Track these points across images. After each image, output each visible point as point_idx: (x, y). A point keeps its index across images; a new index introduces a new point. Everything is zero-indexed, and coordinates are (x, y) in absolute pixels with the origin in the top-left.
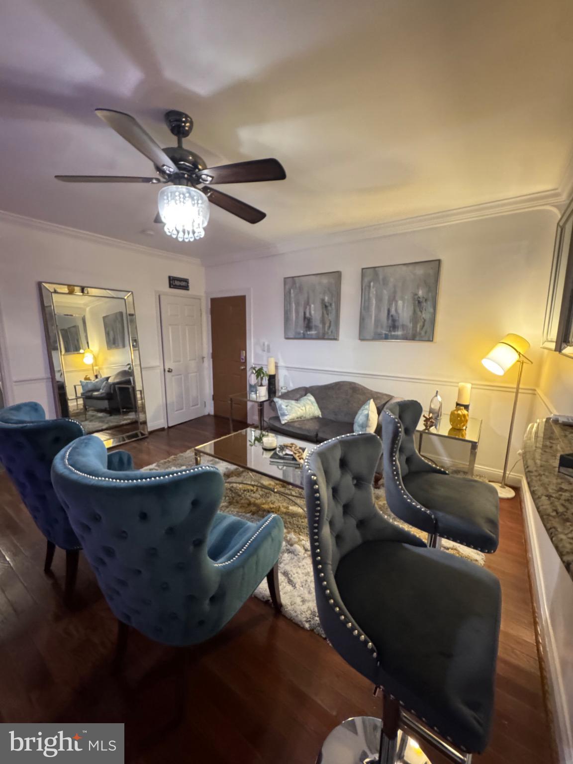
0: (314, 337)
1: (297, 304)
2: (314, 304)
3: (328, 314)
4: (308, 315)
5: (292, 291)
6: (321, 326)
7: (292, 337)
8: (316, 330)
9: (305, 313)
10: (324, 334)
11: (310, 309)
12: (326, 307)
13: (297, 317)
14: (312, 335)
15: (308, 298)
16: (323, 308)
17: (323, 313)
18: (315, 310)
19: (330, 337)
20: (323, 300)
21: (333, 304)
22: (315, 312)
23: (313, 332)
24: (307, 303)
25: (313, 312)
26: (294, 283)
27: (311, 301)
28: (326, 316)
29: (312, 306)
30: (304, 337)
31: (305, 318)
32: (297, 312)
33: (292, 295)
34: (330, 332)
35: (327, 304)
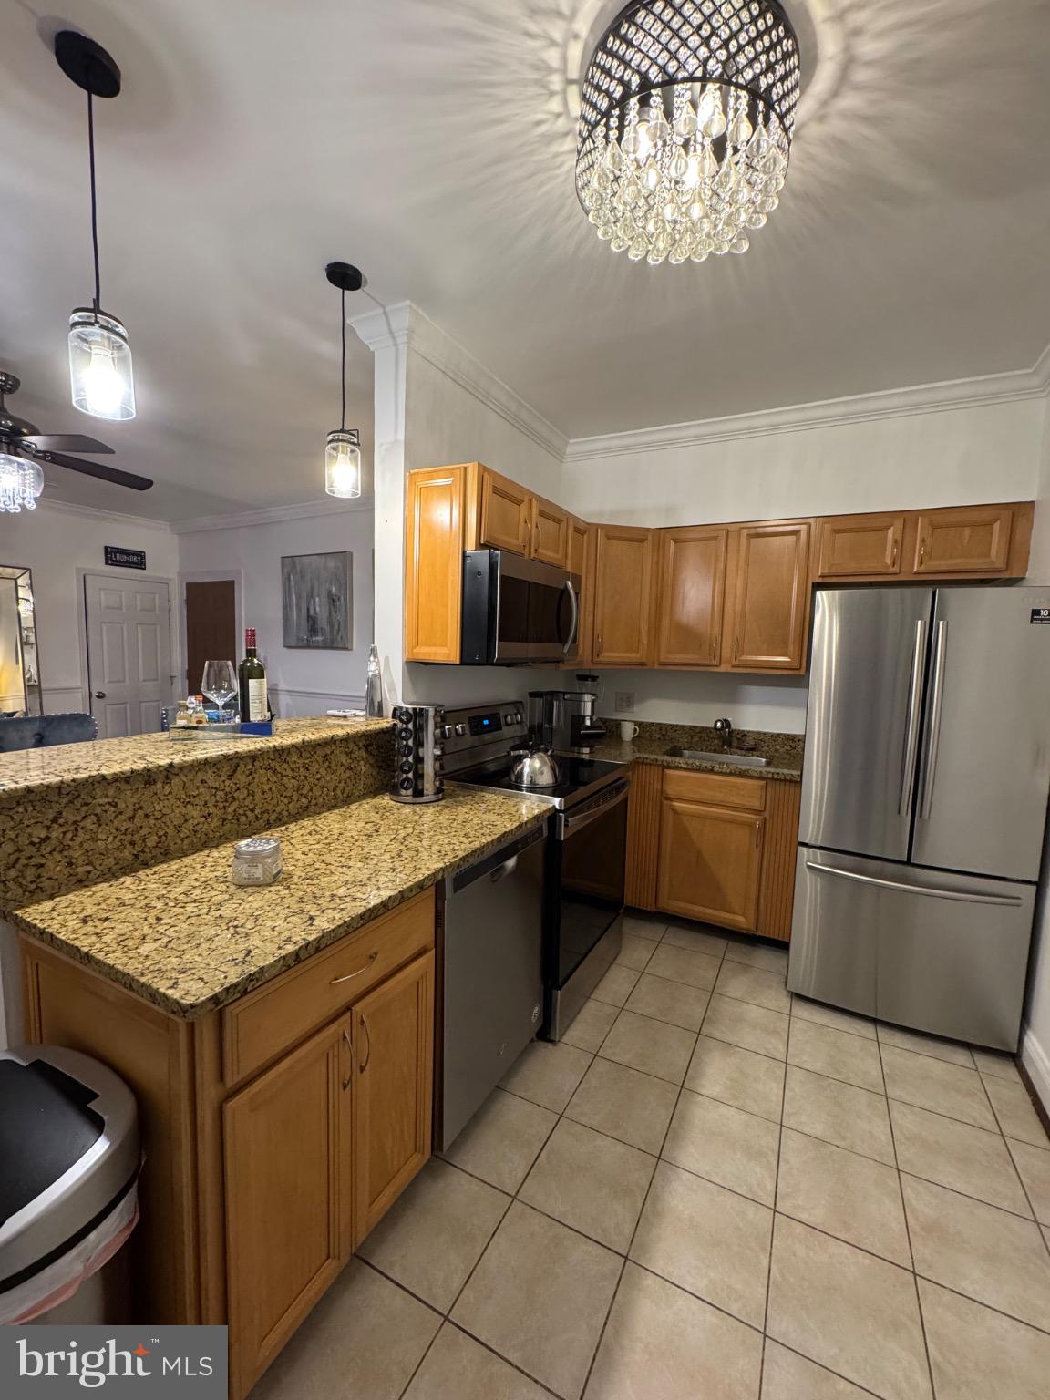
0: (320, 645)
1: (299, 597)
2: (319, 596)
3: (336, 612)
4: (312, 613)
5: (292, 577)
6: (328, 629)
7: (293, 645)
8: (322, 635)
9: (308, 609)
10: (332, 641)
11: (314, 604)
12: (334, 601)
13: (299, 616)
14: (318, 642)
15: (312, 588)
16: (329, 603)
17: (330, 609)
18: (320, 606)
19: (340, 646)
20: (330, 592)
21: (342, 598)
22: (320, 608)
23: (319, 638)
24: (311, 596)
25: (318, 609)
26: (294, 565)
27: (315, 593)
28: (334, 614)
29: (317, 599)
30: (308, 647)
31: (309, 616)
32: (299, 609)
33: (292, 583)
34: (339, 638)
35: (335, 598)
